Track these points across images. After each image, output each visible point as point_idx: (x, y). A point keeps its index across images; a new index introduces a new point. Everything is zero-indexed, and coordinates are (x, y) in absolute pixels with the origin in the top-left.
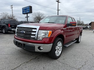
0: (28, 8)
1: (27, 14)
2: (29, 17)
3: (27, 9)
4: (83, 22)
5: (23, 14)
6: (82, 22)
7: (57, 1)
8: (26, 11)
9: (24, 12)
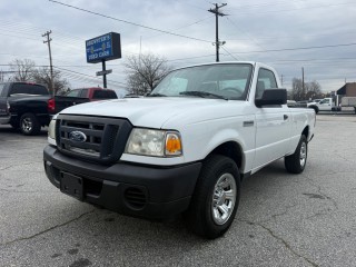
0: (106, 42)
1: (103, 60)
2: (110, 71)
3: (103, 45)
4: (316, 87)
5: (89, 61)
6: (313, 83)
7: (211, 11)
8: (98, 52)
9: (93, 57)
